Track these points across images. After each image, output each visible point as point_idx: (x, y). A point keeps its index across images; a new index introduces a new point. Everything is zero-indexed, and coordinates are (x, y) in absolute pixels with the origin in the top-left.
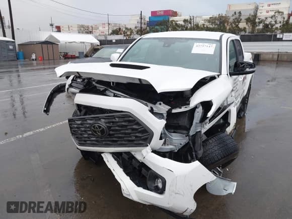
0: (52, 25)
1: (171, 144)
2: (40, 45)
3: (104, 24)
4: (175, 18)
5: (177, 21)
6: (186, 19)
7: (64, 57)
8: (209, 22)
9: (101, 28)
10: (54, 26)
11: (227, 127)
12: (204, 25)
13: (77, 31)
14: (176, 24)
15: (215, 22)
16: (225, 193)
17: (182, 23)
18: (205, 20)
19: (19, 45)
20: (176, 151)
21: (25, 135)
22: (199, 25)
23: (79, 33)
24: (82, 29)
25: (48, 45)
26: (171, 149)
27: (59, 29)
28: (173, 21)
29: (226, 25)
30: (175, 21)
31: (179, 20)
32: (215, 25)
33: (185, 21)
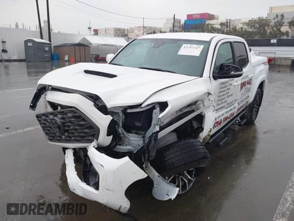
0: (90, 28)
1: (130, 144)
2: (73, 47)
3: (140, 27)
4: (212, 22)
5: (213, 25)
6: (223, 22)
7: (95, 58)
8: (248, 25)
9: (136, 32)
10: (92, 29)
11: (200, 133)
12: (242, 28)
13: (113, 35)
14: (212, 28)
15: (254, 26)
16: (167, 198)
17: (219, 27)
18: (244, 23)
19: (54, 47)
20: (135, 152)
21: (25, 130)
22: (237, 29)
23: (115, 36)
24: (118, 32)
25: (81, 47)
26: (130, 149)
27: (96, 32)
28: (209, 24)
29: (266, 28)
30: (211, 25)
31: (216, 23)
32: (254, 28)
33: (222, 24)
